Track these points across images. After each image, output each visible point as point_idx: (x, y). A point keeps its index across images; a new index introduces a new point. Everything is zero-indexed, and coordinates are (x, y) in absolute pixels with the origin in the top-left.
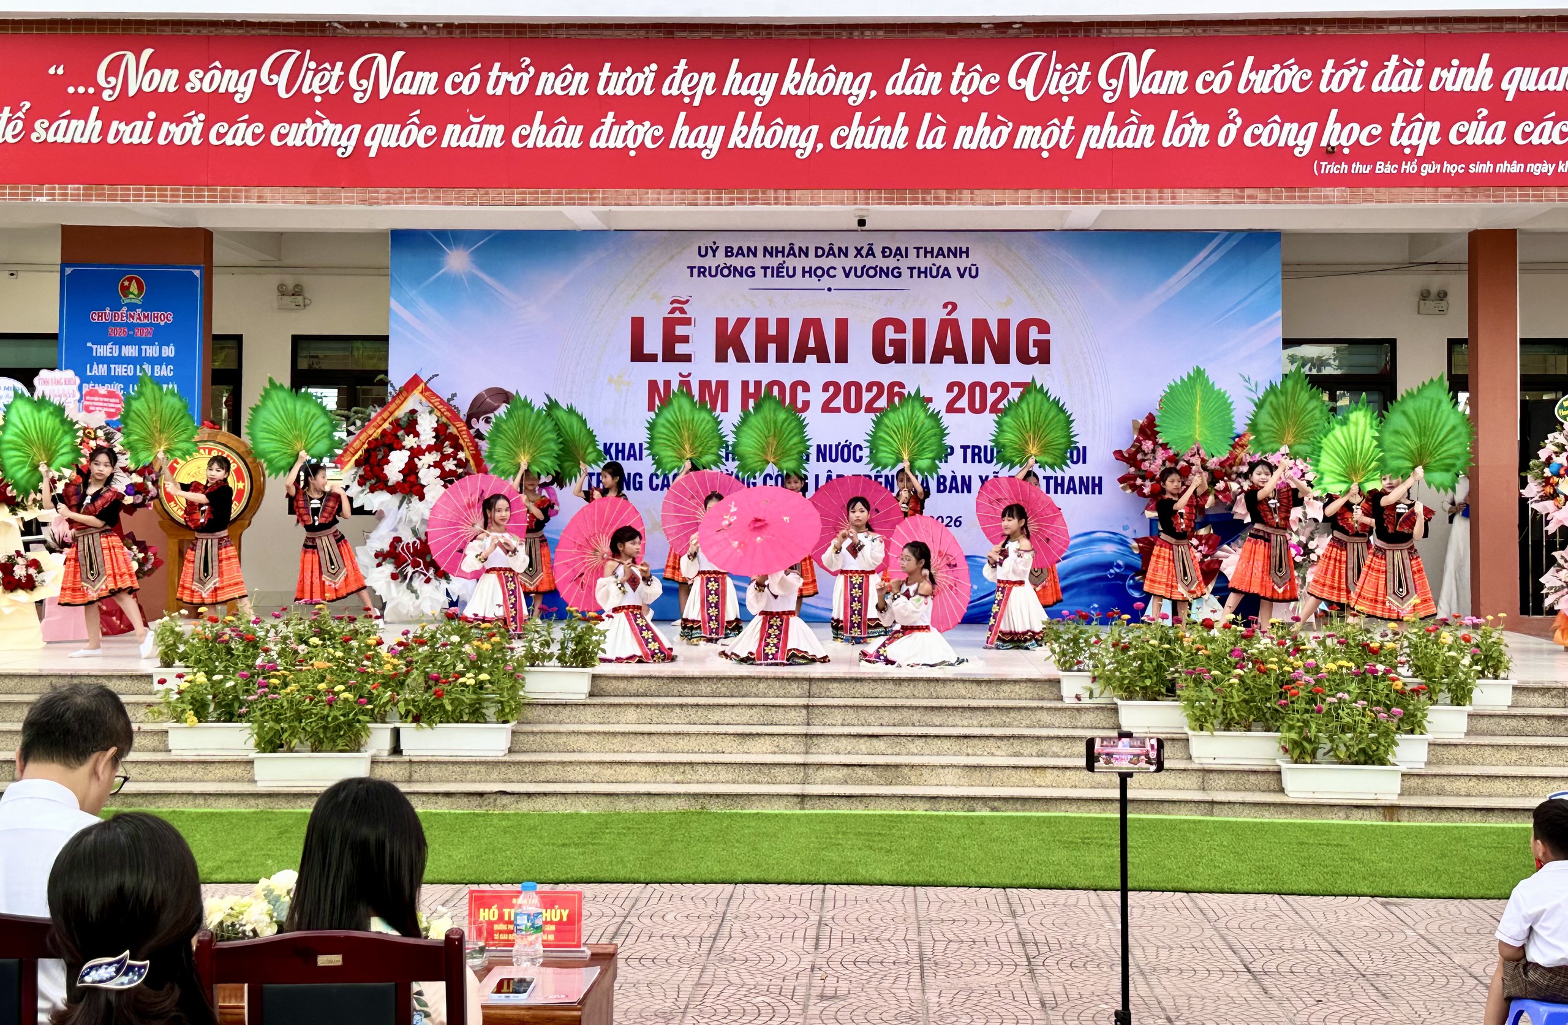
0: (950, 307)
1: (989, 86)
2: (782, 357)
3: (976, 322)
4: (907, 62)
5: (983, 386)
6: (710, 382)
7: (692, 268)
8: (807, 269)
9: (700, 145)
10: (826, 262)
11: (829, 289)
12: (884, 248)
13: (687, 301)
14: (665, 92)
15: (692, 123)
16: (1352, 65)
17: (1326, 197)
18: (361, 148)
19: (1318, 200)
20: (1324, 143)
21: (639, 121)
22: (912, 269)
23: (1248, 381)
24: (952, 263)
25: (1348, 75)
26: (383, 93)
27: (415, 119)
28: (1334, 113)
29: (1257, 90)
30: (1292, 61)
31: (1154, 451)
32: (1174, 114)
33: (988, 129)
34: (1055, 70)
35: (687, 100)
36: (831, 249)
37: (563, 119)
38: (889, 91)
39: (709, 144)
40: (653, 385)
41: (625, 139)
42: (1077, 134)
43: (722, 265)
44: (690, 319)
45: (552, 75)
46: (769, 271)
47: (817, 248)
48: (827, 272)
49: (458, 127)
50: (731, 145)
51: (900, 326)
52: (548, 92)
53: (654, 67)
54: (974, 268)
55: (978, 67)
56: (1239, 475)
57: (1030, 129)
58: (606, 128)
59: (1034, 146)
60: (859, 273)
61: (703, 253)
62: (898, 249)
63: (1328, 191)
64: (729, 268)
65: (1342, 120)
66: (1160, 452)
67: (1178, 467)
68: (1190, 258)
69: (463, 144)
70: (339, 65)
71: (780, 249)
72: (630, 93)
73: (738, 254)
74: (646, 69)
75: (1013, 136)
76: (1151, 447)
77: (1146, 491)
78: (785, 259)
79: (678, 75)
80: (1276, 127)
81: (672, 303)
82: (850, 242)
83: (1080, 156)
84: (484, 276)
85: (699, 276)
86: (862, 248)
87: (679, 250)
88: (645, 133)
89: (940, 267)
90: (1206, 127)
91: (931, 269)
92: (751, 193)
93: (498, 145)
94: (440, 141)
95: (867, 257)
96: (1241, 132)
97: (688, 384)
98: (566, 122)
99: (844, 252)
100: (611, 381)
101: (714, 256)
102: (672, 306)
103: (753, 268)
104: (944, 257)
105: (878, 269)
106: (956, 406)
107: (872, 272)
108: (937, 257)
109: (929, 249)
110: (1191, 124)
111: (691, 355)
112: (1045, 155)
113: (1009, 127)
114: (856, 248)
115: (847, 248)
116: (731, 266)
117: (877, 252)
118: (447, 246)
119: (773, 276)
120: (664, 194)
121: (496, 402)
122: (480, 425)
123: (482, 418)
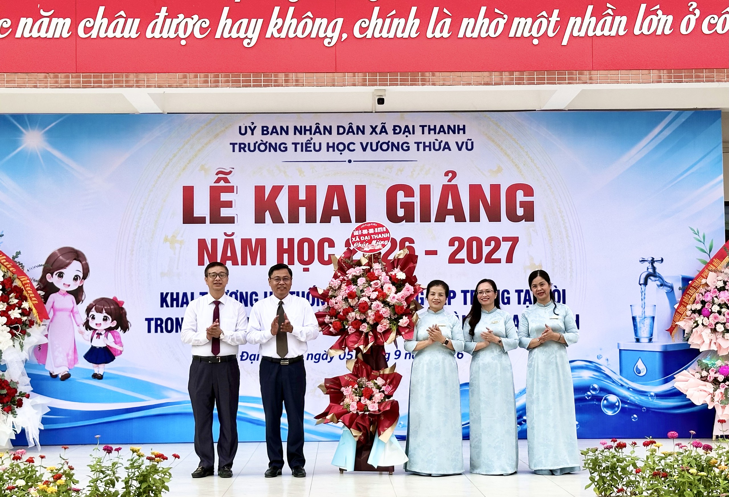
0: (450, 175)
2: (311, 219)
3: (471, 186)
5: (478, 240)
6: (251, 240)
7: (234, 144)
8: (331, 144)
9: (242, 35)
10: (346, 139)
11: (350, 161)
12: (395, 126)
13: (230, 172)
15: (234, 17)
21: (188, 15)
22: (418, 143)
23: (697, 233)
24: (451, 139)
32: (643, 7)
33: (487, 20)
36: (351, 127)
37: (122, 13)
39: (249, 34)
40: (202, 243)
41: (177, 30)
42: (562, 25)
43: (259, 142)
44: (233, 187)
46: (299, 147)
47: (338, 127)
48: (348, 147)
49: (30, 21)
50: (268, 35)
51: (409, 191)
54: (469, 143)
56: (694, 312)
57: (523, 20)
58: (160, 21)
59: (526, 34)
60: (374, 148)
61: (243, 131)
62: (407, 127)
64: (265, 144)
69: (35, 34)
71: (308, 128)
73: (272, 133)
75: (508, 26)
78: (312, 136)
81: (217, 174)
82: (367, 122)
83: (565, 42)
84: (56, 153)
85: (240, 151)
86: (376, 126)
87: (223, 129)
88: (194, 25)
89: (442, 141)
90: (670, 18)
91: (434, 143)
92: (286, 76)
93: (65, 35)
94: (14, 32)
95: (380, 134)
96: (699, 21)
97: (232, 242)
98: (125, 16)
99: (361, 130)
100: (166, 240)
101: (252, 134)
102: (217, 177)
103: (285, 144)
104: (445, 133)
105: (390, 144)
106: (457, 257)
107: (385, 147)
108: (439, 133)
109: (432, 127)
110: (657, 15)
111: (234, 217)
112: (536, 42)
113: (504, 19)
114: (371, 126)
115: (364, 127)
116: (267, 142)
117: (389, 129)
118: (23, 127)
119: (302, 151)
120: (211, 77)
121: (67, 259)
122: (53, 279)
123: (55, 273)
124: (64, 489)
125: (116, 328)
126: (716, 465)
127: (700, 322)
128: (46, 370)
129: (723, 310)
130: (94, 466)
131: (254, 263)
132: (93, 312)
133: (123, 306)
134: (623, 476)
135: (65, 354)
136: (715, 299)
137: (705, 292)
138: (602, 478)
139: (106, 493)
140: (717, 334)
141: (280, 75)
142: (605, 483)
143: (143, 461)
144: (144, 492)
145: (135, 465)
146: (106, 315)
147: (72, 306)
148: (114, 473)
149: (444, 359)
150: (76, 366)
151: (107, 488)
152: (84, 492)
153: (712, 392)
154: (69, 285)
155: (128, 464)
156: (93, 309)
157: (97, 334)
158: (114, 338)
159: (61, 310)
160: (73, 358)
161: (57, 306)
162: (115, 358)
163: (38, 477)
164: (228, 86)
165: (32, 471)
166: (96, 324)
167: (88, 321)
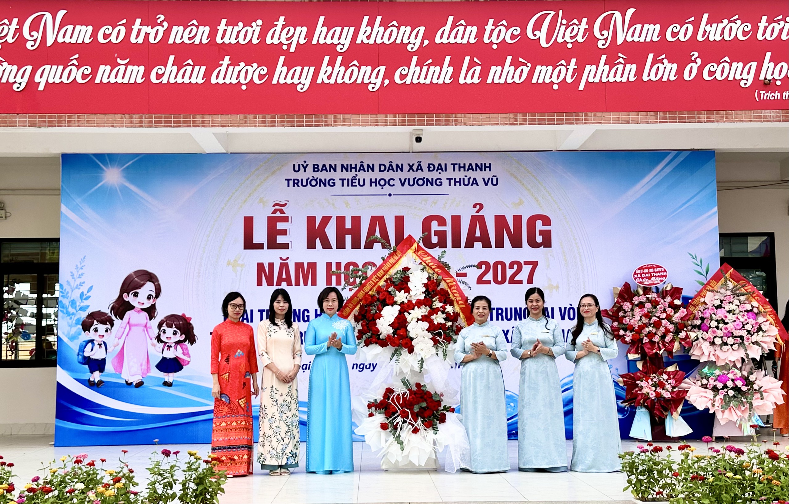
0: (478, 207)
1: (513, 37)
2: (356, 245)
3: (497, 218)
4: (451, 19)
5: (503, 264)
6: (303, 263)
7: (288, 180)
8: (373, 180)
9: (296, 81)
10: (387, 175)
11: (390, 195)
12: (429, 165)
13: (286, 204)
14: (269, 41)
15: (289, 65)
16: (780, 20)
17: (765, 117)
18: (31, 83)
19: (759, 119)
20: (762, 77)
21: (248, 63)
22: (450, 179)
23: (695, 258)
24: (479, 175)
25: (777, 27)
26: (50, 42)
27: (75, 62)
28: (768, 55)
29: (711, 38)
30: (737, 17)
31: (632, 310)
32: (651, 56)
33: (512, 68)
34: (561, 24)
35: (285, 47)
36: (391, 165)
37: (190, 61)
38: (438, 40)
39: (302, 80)
40: (260, 266)
41: (238, 77)
42: (579, 72)
43: (311, 178)
44: (288, 217)
45: (181, 28)
46: (345, 182)
47: (380, 165)
48: (388, 182)
49: (108, 68)
50: (319, 81)
51: (442, 221)
52: (178, 41)
53: (260, 22)
54: (495, 179)
55: (504, 22)
56: (694, 327)
57: (544, 68)
58: (223, 68)
59: (547, 81)
60: (411, 183)
61: (297, 169)
62: (440, 165)
63: (767, 113)
64: (316, 180)
65: (775, 60)
66: (637, 310)
67: (652, 321)
68: (650, 171)
69: (112, 80)
70: (15, 21)
71: (353, 166)
72: (241, 41)
73: (322, 170)
74: (254, 24)
75: (531, 73)
76: (630, 307)
77: (628, 339)
78: (357, 173)
79: (278, 29)
80: (727, 66)
81: (274, 206)
82: (404, 161)
83: (581, 87)
84: (133, 188)
85: (294, 186)
86: (413, 165)
87: (279, 167)
88: (254, 72)
89: (470, 178)
90: (675, 66)
91: (464, 179)
92: (335, 117)
93: (139, 81)
94: (94, 78)
95: (417, 171)
96: (701, 69)
97: (287, 265)
98: (192, 64)
99: (400, 168)
100: (229, 263)
101: (305, 171)
102: (274, 208)
103: (334, 180)
104: (473, 170)
105: (425, 180)
106: (484, 279)
107: (421, 182)
108: (468, 170)
109: (462, 165)
110: (663, 64)
111: (288, 244)
112: (556, 87)
113: (528, 67)
114: (409, 165)
115: (402, 165)
116: (317, 178)
117: (425, 167)
118: (104, 165)
119: (348, 185)
120: (268, 118)
121: (142, 281)
122: (129, 298)
123: (131, 292)
124: (123, 492)
125: (184, 341)
126: (748, 468)
127: (700, 336)
128: (122, 379)
129: (721, 325)
130: (152, 469)
131: (306, 284)
132: (164, 327)
133: (191, 322)
134: (659, 479)
135: (139, 364)
136: (713, 315)
137: (704, 310)
138: (639, 481)
139: (165, 496)
140: (715, 346)
141: (329, 116)
142: (642, 486)
143: (199, 464)
144: (201, 494)
145: (193, 467)
146: (176, 329)
147: (146, 321)
148: (172, 476)
149: (488, 367)
150: (148, 374)
151: (165, 490)
152: (141, 494)
153: (712, 398)
154: (143, 304)
155: (185, 467)
156: (164, 325)
157: (168, 346)
158: (183, 350)
159: (136, 325)
160: (146, 368)
161: (132, 321)
162: (183, 368)
163: (98, 480)
164: (283, 126)
165: (93, 474)
166: (167, 338)
167: (159, 335)
